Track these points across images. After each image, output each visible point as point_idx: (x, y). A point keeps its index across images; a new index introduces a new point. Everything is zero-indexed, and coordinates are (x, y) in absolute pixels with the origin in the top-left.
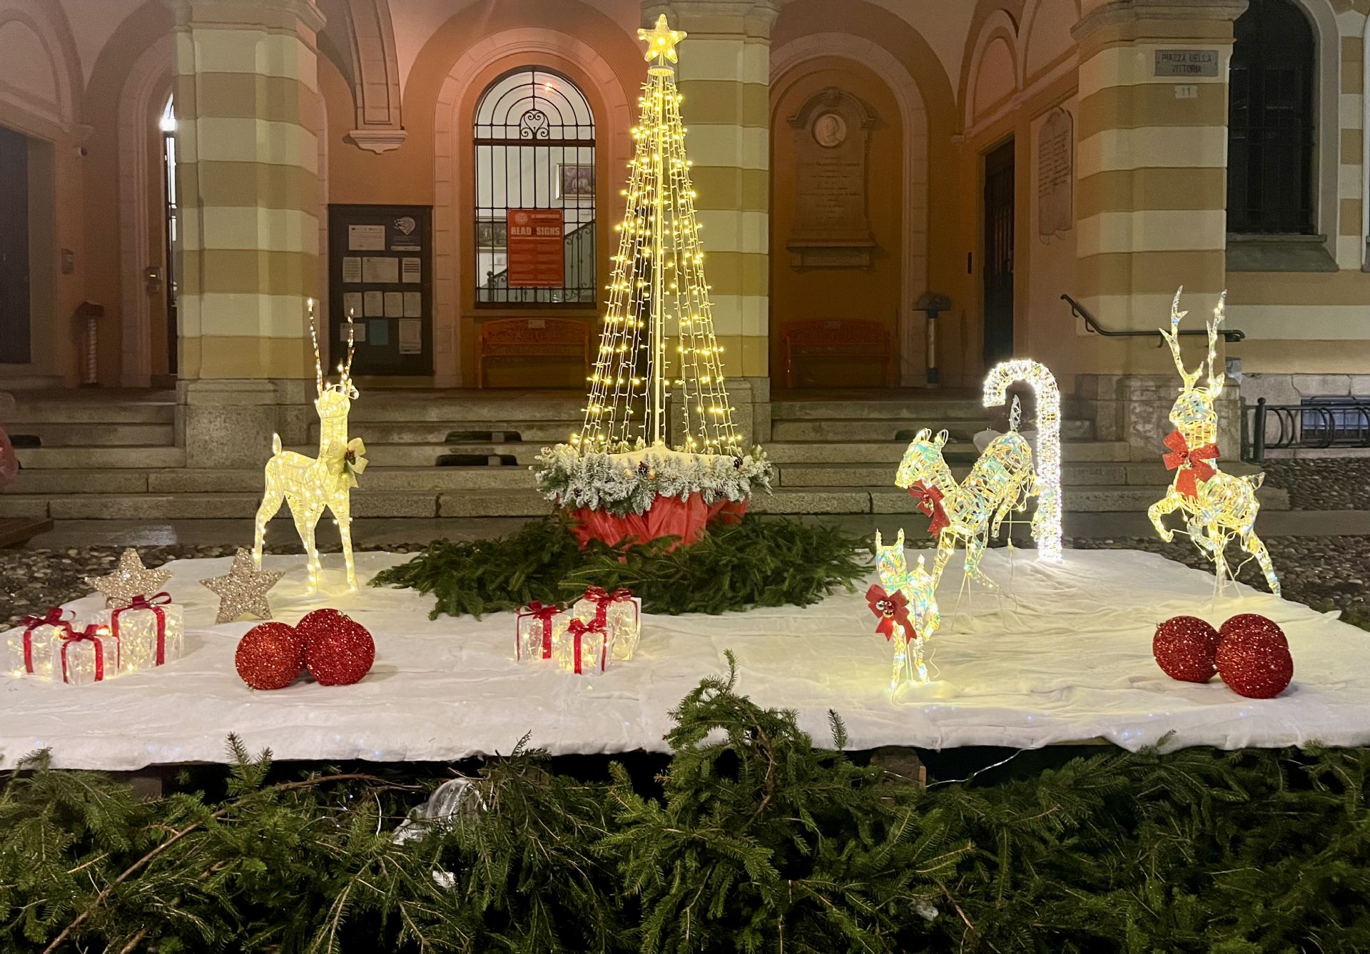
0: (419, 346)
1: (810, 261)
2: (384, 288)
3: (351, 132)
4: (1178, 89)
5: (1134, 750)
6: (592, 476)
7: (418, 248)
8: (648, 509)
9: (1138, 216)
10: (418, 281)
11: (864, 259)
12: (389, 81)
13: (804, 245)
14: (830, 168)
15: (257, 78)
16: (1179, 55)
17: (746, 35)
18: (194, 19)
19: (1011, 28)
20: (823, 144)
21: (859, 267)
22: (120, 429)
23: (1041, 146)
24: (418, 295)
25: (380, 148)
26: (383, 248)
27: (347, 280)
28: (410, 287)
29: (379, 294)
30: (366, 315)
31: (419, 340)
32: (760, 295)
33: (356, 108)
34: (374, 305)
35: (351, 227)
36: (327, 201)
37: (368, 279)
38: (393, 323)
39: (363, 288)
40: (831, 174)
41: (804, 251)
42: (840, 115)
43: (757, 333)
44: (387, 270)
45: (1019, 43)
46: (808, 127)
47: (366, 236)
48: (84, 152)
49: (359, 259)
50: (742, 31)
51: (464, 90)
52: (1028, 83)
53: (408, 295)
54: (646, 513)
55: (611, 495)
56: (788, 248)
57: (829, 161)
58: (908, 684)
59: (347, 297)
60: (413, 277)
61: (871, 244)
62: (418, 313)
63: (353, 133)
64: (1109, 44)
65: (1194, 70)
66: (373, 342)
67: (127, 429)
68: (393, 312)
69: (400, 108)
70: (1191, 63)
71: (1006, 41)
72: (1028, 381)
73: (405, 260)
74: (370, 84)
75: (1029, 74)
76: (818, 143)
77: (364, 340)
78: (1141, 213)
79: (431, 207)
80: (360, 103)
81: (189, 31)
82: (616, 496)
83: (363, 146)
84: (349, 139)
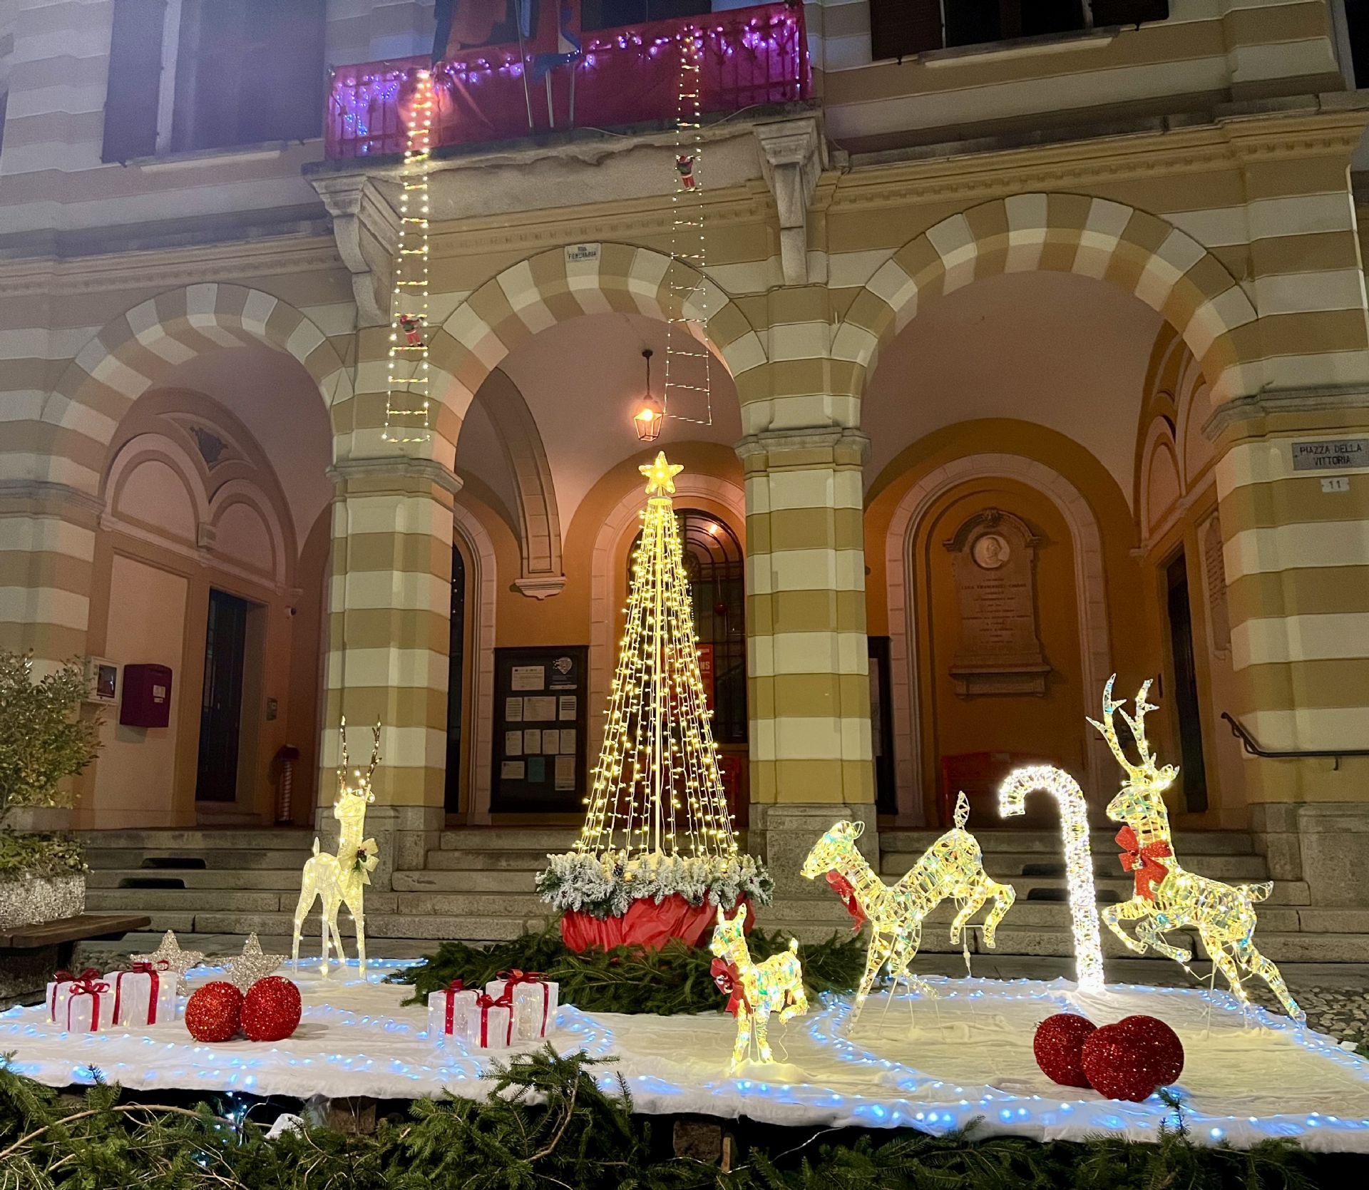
0: (574, 783)
1: (976, 689)
2: (544, 725)
3: (517, 581)
4: (1323, 482)
5: (937, 1135)
6: (576, 877)
7: (574, 687)
8: (625, 912)
9: (1293, 622)
10: (574, 718)
11: (1039, 685)
12: (550, 535)
13: (968, 671)
14: (993, 590)
15: (396, 536)
16: (1321, 447)
17: (837, 464)
18: (349, 490)
19: (1169, 432)
20: (984, 565)
21: (1032, 694)
22: (270, 854)
23: (1207, 553)
24: (573, 732)
25: (541, 594)
26: (542, 688)
27: (509, 719)
28: (566, 725)
29: (537, 732)
30: (526, 752)
31: (573, 777)
32: (861, 716)
33: (522, 558)
34: (533, 742)
35: (514, 669)
36: (493, 645)
37: (528, 718)
38: (550, 761)
39: (523, 726)
40: (994, 596)
41: (969, 678)
42: (1001, 535)
43: (857, 757)
44: (544, 709)
45: (1179, 450)
46: (966, 549)
47: (528, 677)
48: (293, 612)
49: (520, 699)
50: (831, 460)
51: (618, 539)
52: (1190, 487)
53: (564, 732)
54: (623, 914)
55: (588, 896)
56: (951, 675)
57: (993, 583)
58: (748, 1062)
59: (509, 734)
60: (569, 715)
61: (1047, 668)
62: (573, 751)
63: (519, 582)
64: (1236, 441)
65: (1340, 461)
66: (531, 779)
67: (277, 854)
68: (549, 750)
69: (561, 557)
70: (1336, 455)
71: (1169, 449)
72: (1049, 790)
73: (562, 699)
74: (534, 536)
75: (1189, 480)
76: (979, 566)
77: (522, 777)
78: (1296, 618)
79: (586, 648)
80: (525, 554)
81: (345, 501)
82: (593, 897)
83: (527, 593)
84: (515, 588)
